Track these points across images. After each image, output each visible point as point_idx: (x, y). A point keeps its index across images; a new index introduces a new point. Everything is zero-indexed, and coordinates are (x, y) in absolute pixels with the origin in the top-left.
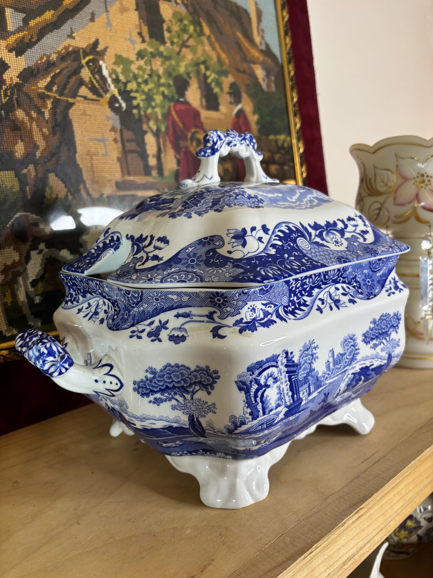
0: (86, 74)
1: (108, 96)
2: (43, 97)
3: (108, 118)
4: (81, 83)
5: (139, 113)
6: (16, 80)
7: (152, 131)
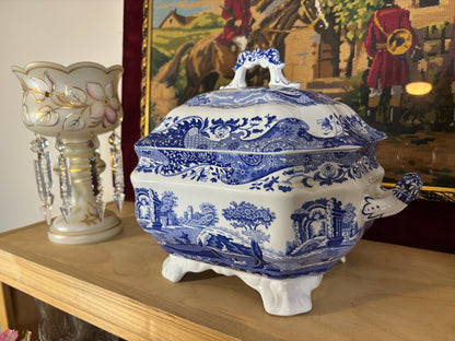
0: (302, 10)
1: (316, 21)
2: (271, 33)
3: (311, 38)
4: (298, 17)
5: (340, 28)
6: (258, 27)
7: (349, 40)
